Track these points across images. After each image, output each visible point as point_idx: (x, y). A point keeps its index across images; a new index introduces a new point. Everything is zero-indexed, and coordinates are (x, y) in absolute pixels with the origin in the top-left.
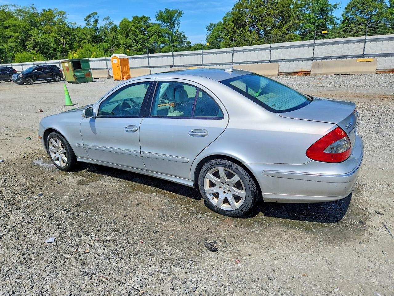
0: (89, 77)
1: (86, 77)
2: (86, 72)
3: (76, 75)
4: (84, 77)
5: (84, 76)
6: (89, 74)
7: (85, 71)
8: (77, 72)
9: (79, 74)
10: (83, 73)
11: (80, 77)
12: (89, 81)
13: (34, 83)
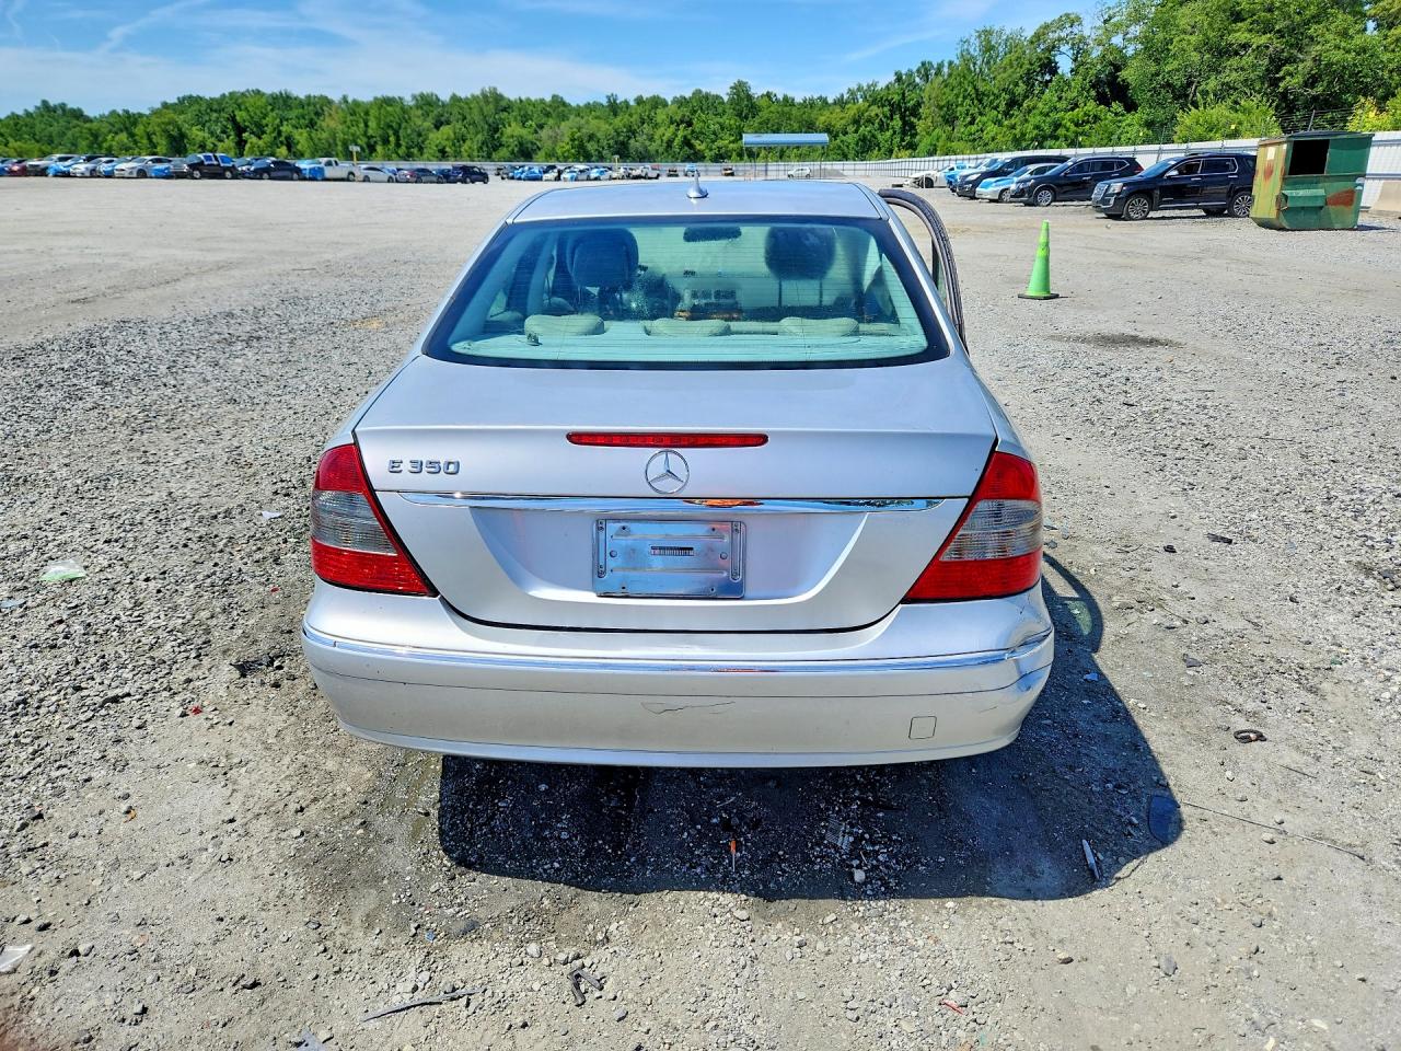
0: (1341, 208)
1: (1332, 208)
2: (1340, 187)
3: (1286, 197)
4: (1321, 208)
5: (1319, 203)
6: (1350, 199)
7: (1336, 184)
8: (1295, 185)
9: (1301, 193)
10: (1321, 192)
11: (1299, 204)
12: (1337, 226)
13: (1152, 214)
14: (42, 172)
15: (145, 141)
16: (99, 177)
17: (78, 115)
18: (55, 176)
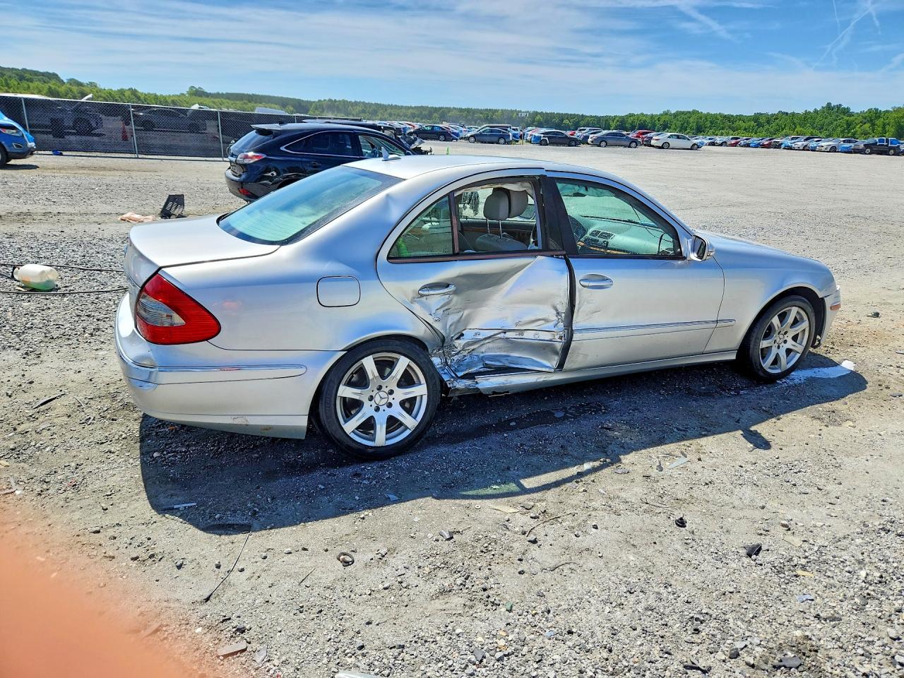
14: (778, 146)
15: (880, 129)
16: (808, 150)
17: (846, 112)
18: (784, 148)
